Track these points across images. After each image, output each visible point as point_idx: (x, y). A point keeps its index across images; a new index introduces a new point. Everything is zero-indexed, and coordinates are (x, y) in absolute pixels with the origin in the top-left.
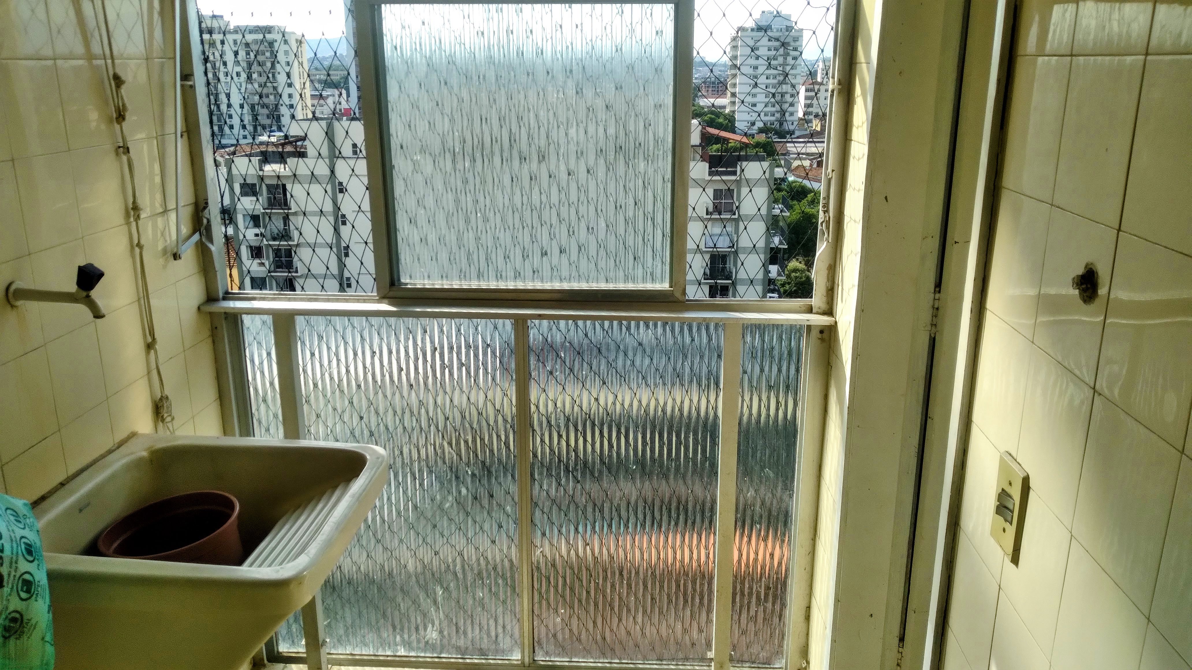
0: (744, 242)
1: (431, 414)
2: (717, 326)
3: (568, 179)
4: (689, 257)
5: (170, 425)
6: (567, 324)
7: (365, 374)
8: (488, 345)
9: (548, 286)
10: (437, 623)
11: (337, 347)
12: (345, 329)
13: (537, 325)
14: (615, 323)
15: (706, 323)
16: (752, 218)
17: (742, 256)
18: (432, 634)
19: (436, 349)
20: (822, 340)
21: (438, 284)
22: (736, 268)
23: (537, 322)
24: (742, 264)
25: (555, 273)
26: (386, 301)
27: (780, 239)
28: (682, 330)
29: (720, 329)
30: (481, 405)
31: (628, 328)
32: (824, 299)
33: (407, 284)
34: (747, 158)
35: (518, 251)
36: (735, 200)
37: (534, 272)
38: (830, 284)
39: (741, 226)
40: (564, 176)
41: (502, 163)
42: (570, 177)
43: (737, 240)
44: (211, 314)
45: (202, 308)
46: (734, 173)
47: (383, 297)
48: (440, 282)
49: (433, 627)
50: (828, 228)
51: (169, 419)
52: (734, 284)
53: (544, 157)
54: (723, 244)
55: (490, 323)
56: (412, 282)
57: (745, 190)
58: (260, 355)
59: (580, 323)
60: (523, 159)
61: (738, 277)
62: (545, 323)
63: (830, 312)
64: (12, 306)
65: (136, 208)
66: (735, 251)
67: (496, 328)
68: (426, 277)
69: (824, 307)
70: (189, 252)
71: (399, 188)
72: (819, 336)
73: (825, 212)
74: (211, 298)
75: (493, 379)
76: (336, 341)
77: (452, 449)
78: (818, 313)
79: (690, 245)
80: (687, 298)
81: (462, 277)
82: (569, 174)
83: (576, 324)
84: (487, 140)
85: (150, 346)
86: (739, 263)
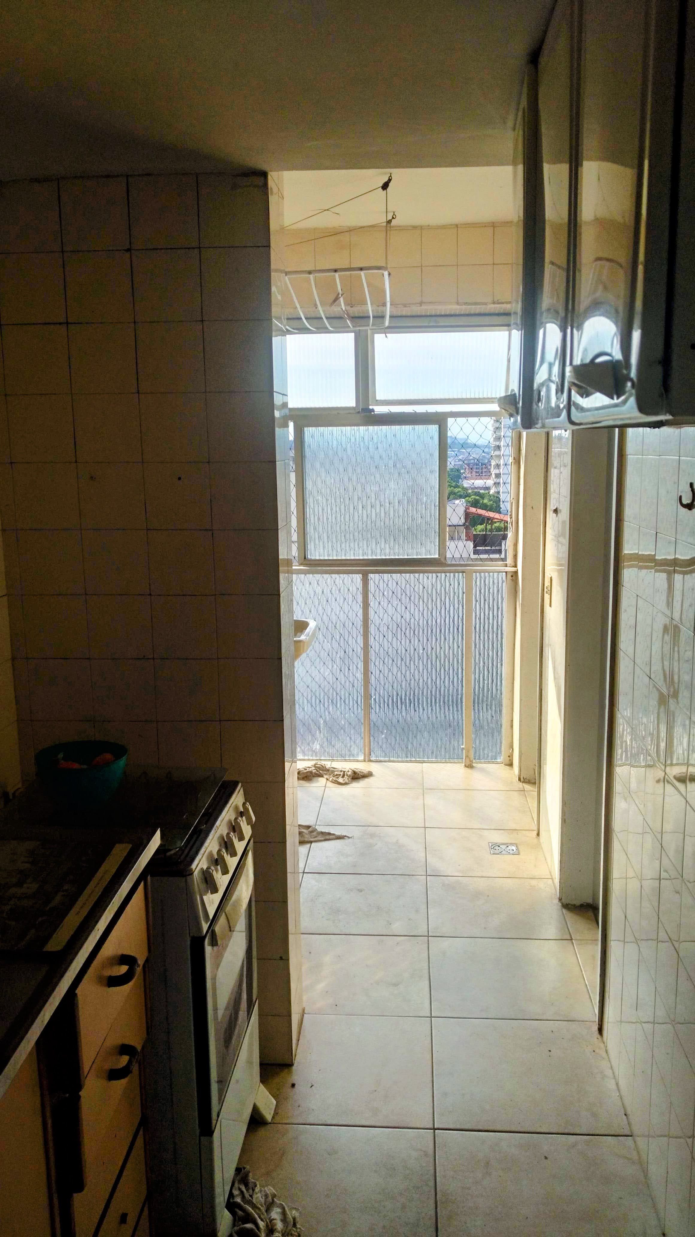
10: (320, 739)
18: (316, 746)
20: (512, 580)
26: (303, 565)
32: (513, 560)
33: (311, 557)
38: (515, 553)
47: (301, 564)
49: (318, 742)
50: (512, 525)
56: (314, 556)
63: (516, 566)
68: (320, 554)
69: (513, 564)
72: (511, 578)
73: (510, 518)
78: (510, 567)
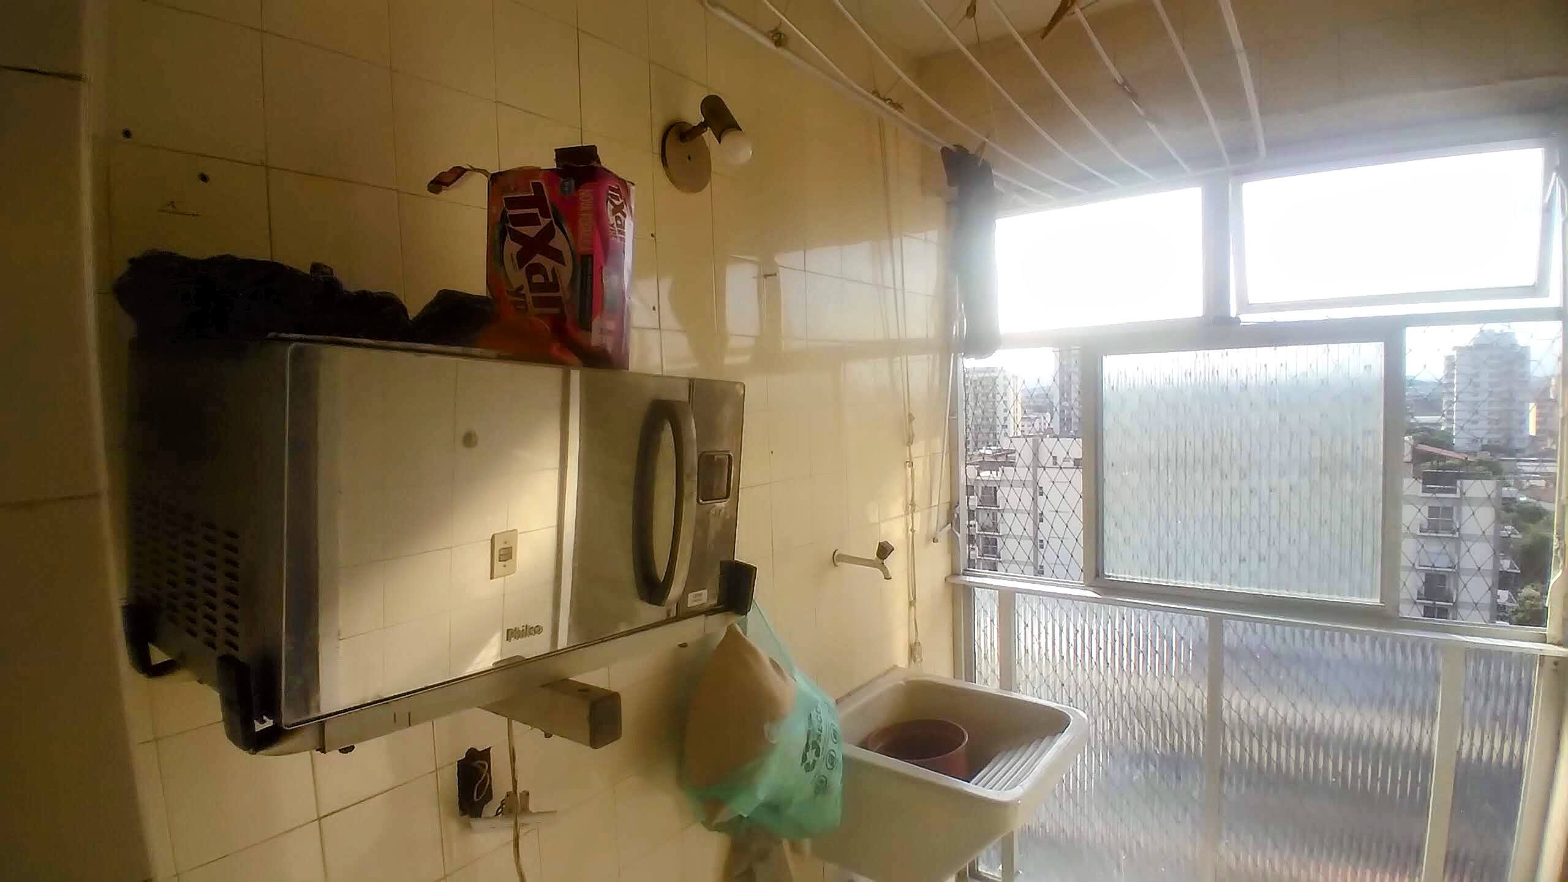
0: (1467, 563)
1: (1124, 692)
2: (1434, 649)
3: (1270, 495)
4: (1403, 575)
5: (919, 665)
6: (1264, 628)
7: (1068, 648)
8: (1182, 638)
9: (1245, 590)
11: (1046, 623)
12: (1054, 608)
13: (1233, 625)
14: (1317, 632)
15: (1422, 643)
16: (1475, 539)
17: (1465, 578)
19: (1132, 635)
20: (1556, 671)
21: (1139, 579)
22: (1457, 590)
23: (1232, 621)
24: (1465, 586)
25: (1253, 579)
26: (1092, 589)
27: (1511, 562)
28: (1393, 650)
29: (1438, 652)
30: (1172, 692)
31: (1332, 640)
33: (1109, 576)
34: (1468, 477)
35: (1216, 557)
36: (1454, 518)
37: (1231, 576)
39: (1464, 549)
40: (1265, 492)
41: (1204, 479)
42: (1272, 493)
43: (1459, 562)
44: (953, 584)
45: (948, 579)
46: (1454, 491)
47: (1089, 586)
48: (1139, 577)
51: (918, 660)
52: (1456, 606)
53: (1245, 475)
54: (1442, 564)
55: (1185, 618)
56: (1115, 575)
57: (1466, 510)
58: (985, 621)
59: (1278, 628)
60: (1224, 476)
61: (1459, 599)
62: (1240, 623)
64: (835, 565)
65: (913, 504)
66: (1456, 570)
67: (1190, 623)
68: (1127, 572)
70: (943, 537)
71: (1108, 498)
72: (1553, 667)
74: (955, 573)
75: (1186, 670)
76: (1046, 617)
77: (1142, 726)
79: (1404, 562)
80: (1400, 615)
81: (1161, 575)
82: (1271, 491)
83: (1274, 629)
84: (1190, 460)
85: (912, 604)
86: (1461, 586)
